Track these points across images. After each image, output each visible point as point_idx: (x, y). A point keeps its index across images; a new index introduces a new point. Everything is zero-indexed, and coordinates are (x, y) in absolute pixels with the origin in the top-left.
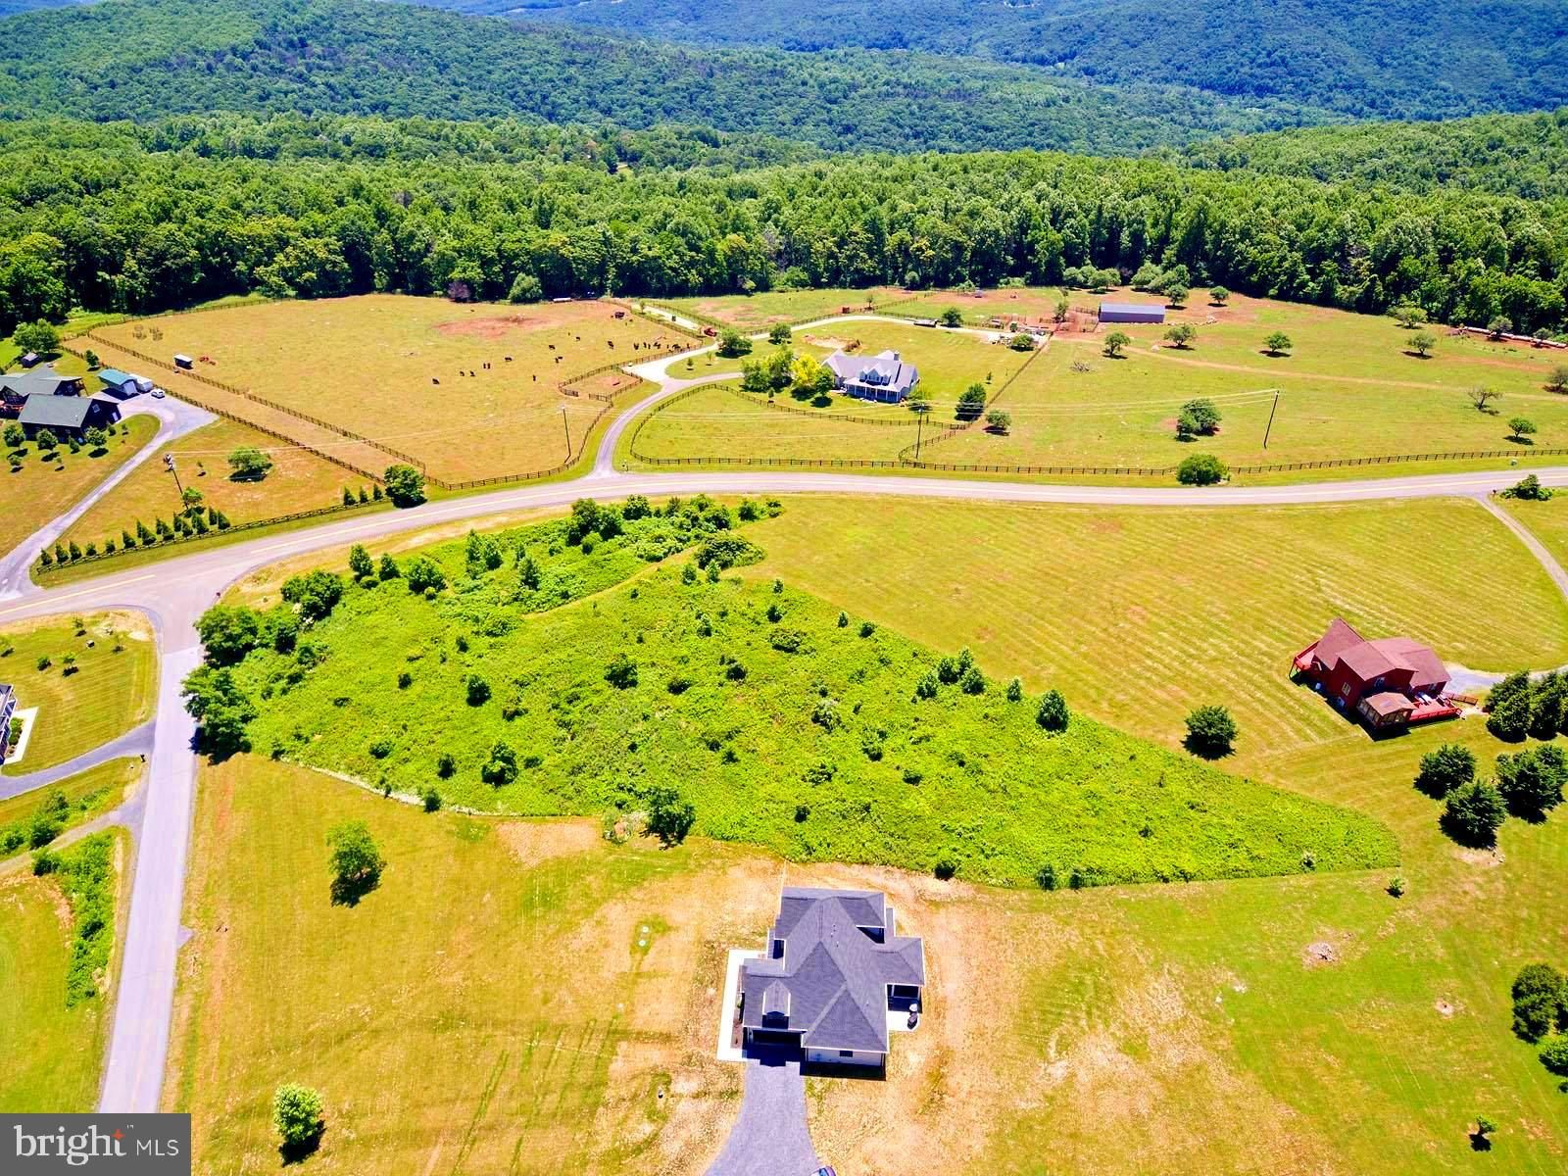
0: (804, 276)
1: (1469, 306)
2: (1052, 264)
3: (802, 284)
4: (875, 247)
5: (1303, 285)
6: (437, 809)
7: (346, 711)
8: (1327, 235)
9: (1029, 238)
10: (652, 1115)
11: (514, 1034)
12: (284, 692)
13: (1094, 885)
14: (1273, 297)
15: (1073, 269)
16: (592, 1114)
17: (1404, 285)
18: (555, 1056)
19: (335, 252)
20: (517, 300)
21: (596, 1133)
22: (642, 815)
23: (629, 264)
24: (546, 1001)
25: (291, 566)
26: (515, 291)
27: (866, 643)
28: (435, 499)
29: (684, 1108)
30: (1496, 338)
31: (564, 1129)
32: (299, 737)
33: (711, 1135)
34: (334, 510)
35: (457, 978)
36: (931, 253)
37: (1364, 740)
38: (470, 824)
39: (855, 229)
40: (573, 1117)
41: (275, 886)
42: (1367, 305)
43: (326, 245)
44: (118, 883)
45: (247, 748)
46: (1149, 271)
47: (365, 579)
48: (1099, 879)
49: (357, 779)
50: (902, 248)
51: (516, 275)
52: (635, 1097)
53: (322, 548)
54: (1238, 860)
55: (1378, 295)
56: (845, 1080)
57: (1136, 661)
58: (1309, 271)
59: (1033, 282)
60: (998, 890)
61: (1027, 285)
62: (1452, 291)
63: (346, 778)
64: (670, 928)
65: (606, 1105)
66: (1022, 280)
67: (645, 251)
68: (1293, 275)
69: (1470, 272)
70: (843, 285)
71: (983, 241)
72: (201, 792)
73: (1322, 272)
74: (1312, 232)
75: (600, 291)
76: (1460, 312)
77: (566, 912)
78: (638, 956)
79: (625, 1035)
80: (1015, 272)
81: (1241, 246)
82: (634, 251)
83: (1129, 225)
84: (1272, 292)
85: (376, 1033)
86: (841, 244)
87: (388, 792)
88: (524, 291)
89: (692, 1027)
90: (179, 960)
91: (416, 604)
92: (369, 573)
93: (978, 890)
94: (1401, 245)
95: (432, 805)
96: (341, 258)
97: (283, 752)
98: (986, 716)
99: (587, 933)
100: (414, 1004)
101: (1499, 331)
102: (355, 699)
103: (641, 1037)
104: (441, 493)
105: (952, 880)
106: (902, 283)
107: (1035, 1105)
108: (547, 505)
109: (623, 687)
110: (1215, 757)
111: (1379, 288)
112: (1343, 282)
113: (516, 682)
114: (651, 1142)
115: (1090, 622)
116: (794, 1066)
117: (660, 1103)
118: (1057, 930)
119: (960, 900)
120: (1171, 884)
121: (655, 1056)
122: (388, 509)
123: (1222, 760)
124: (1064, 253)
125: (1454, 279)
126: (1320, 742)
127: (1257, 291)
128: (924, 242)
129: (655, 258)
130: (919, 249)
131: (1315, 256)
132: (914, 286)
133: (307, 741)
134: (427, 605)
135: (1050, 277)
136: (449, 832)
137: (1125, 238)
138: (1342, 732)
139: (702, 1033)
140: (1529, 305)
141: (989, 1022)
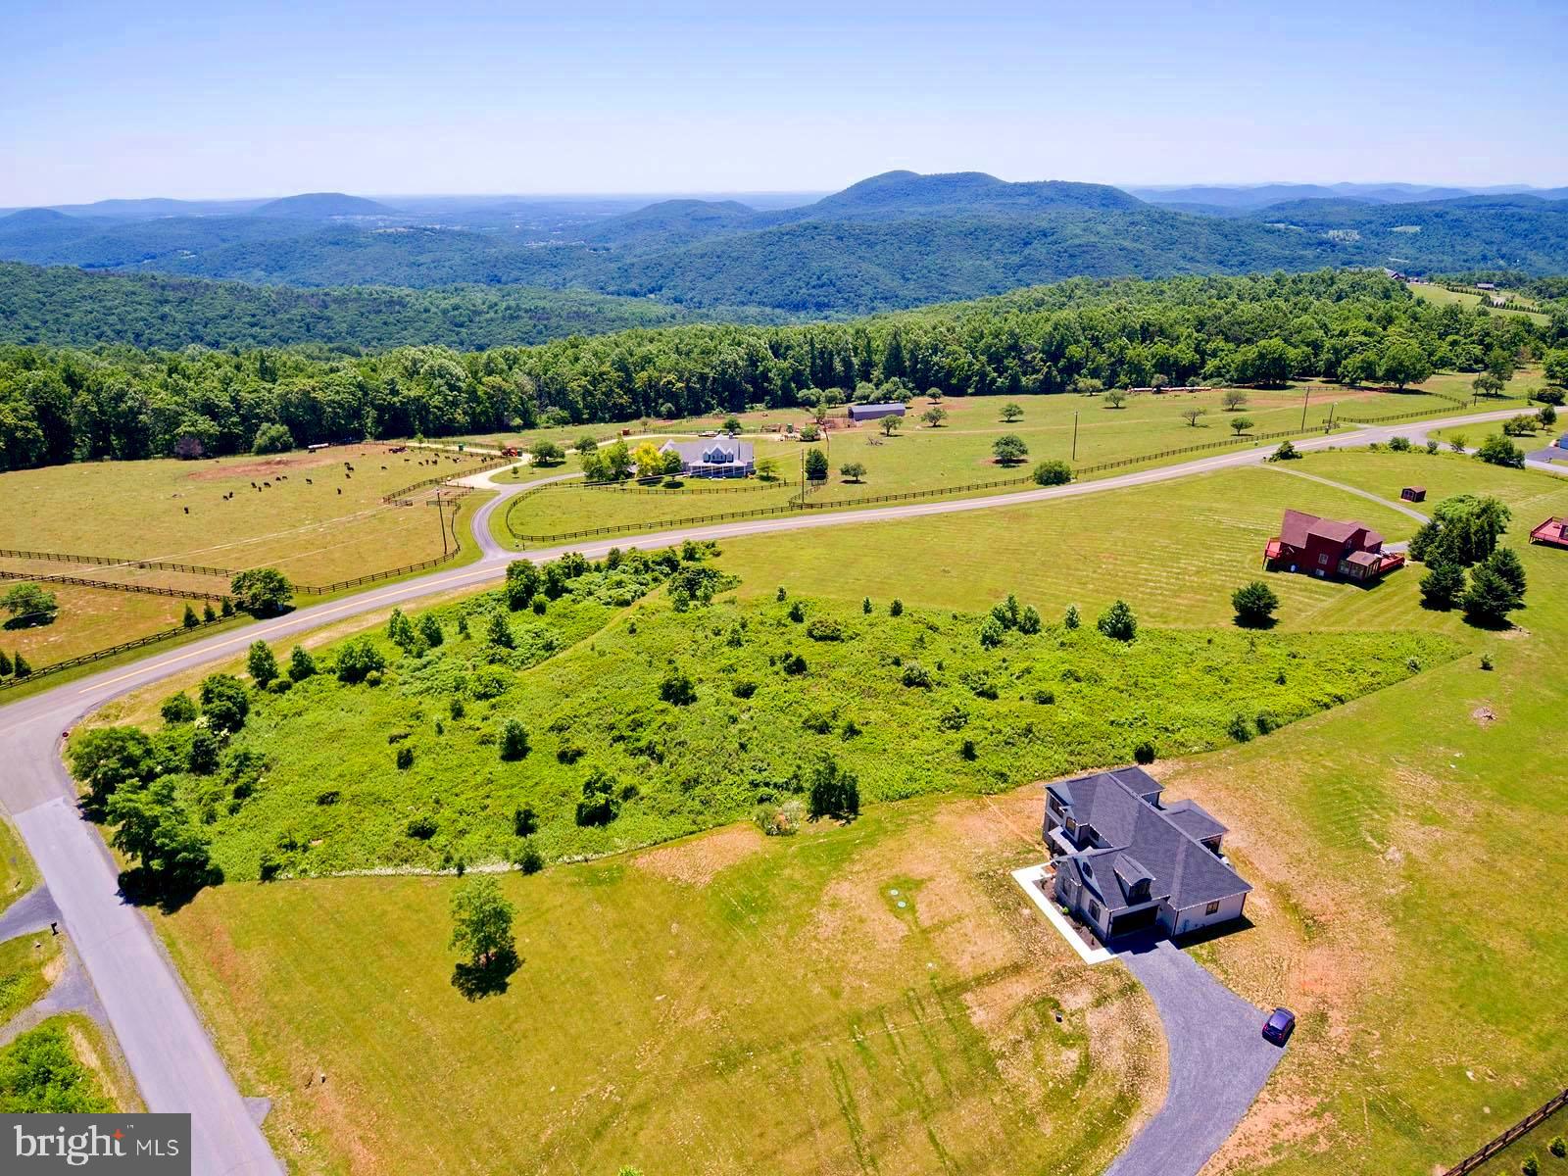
0: (565, 414)
1: (1129, 373)
2: (785, 388)
3: (563, 422)
4: (626, 384)
5: (994, 381)
6: (540, 868)
7: (341, 808)
8: (1001, 340)
9: (761, 369)
10: (1065, 1041)
11: (826, 1039)
12: (233, 810)
13: (1278, 726)
14: (972, 395)
15: (805, 391)
16: (994, 1071)
17: (1074, 368)
18: (897, 1039)
19: (26, 418)
20: (262, 451)
21: (1016, 1086)
22: (797, 805)
23: (391, 405)
24: (836, 995)
25: (147, 696)
26: (260, 440)
27: (903, 620)
28: (306, 605)
29: (1093, 1020)
30: (1159, 392)
31: (974, 1101)
32: (292, 846)
33: (1144, 1032)
34: (175, 634)
35: (702, 1014)
36: (680, 385)
37: (1358, 592)
38: (591, 870)
39: (605, 368)
40: (972, 1084)
41: (367, 1009)
42: (1048, 387)
43: (15, 410)
44: (104, 1079)
45: (217, 878)
46: (862, 388)
47: (273, 683)
48: (1280, 720)
49: (406, 868)
50: (651, 384)
51: (258, 426)
52: (1029, 1035)
53: (181, 671)
54: (1365, 679)
55: (1055, 378)
56: (1221, 939)
57: (1143, 586)
58: (995, 370)
59: (773, 406)
60: (1204, 755)
61: (769, 408)
62: (1112, 364)
63: (390, 871)
64: (922, 881)
65: (1002, 1056)
66: (763, 405)
67: (405, 392)
68: (983, 375)
69: (1122, 349)
70: (603, 420)
71: (724, 372)
72: (171, 944)
73: (1008, 368)
74: (989, 340)
75: (358, 436)
76: (1124, 379)
77: (786, 909)
78: (909, 917)
79: (963, 987)
80: (756, 398)
81: (935, 359)
82: (394, 392)
83: (839, 354)
84: (970, 391)
85: (641, 1108)
86: (594, 382)
87: (461, 869)
88: (273, 440)
89: (1037, 948)
90: (271, 1139)
91: (356, 693)
92: (273, 675)
93: (1187, 761)
94: (1063, 338)
95: (531, 865)
96: (35, 424)
97: (277, 867)
98: (1062, 644)
99: (828, 921)
100: (668, 1060)
101: (1158, 387)
102: (346, 792)
103: (984, 980)
104: (310, 599)
105: (1156, 761)
106: (658, 415)
107: (1403, 887)
108: (455, 588)
109: (685, 703)
110: (1271, 627)
111: (1055, 373)
112: (1025, 374)
113: (552, 729)
114: (1087, 1065)
115: (1078, 570)
116: (1166, 945)
117: (1065, 1026)
118: (1284, 766)
119: (1177, 774)
120: (1333, 709)
121: (1020, 989)
122: (248, 623)
123: (1275, 627)
124: (792, 379)
125: (1112, 355)
126: (1331, 600)
127: (958, 391)
128: (672, 377)
129: (418, 399)
130: (669, 382)
131: (996, 359)
132: (671, 416)
133: (305, 849)
134: (376, 691)
135: (787, 401)
136: (573, 885)
137: (838, 366)
138: (1340, 591)
139: (1051, 948)
140: (1174, 364)
141: (1295, 849)
